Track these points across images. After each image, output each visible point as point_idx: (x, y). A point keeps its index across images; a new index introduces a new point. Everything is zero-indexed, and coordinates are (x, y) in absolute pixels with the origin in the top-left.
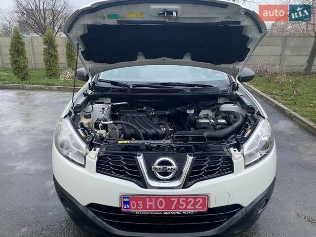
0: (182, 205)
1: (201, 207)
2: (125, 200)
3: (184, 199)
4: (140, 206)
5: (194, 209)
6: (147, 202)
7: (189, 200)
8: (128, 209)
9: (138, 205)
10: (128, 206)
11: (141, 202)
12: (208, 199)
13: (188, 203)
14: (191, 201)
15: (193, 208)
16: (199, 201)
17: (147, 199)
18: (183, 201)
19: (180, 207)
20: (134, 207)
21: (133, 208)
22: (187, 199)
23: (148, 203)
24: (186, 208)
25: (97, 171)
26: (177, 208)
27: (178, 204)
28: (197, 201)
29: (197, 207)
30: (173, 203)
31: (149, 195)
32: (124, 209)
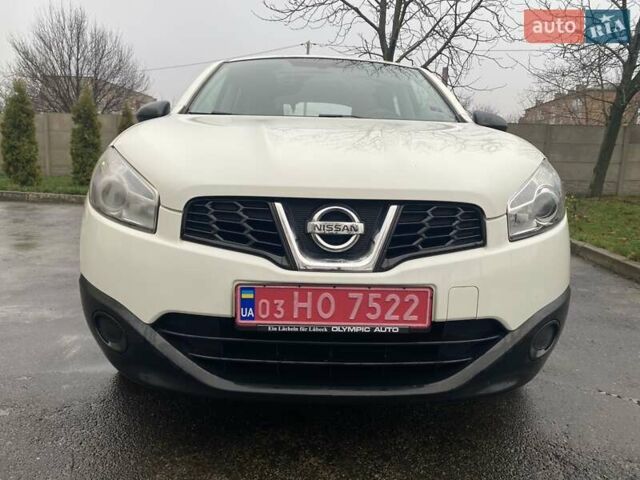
0: (373, 310)
1: (415, 318)
2: (244, 296)
3: (379, 296)
4: (279, 312)
5: (401, 320)
6: (296, 302)
7: (388, 299)
8: (251, 318)
9: (274, 308)
10: (251, 312)
11: (282, 302)
12: (432, 298)
13: (386, 306)
14: (393, 301)
15: (397, 317)
16: (412, 301)
17: (296, 294)
18: (375, 300)
19: (369, 315)
20: (264, 313)
21: (263, 316)
22: (385, 294)
23: (297, 305)
24: (381, 319)
25: (183, 237)
26: (361, 317)
27: (365, 308)
28: (407, 300)
29: (407, 316)
30: (354, 305)
31: (300, 285)
32: (242, 318)
